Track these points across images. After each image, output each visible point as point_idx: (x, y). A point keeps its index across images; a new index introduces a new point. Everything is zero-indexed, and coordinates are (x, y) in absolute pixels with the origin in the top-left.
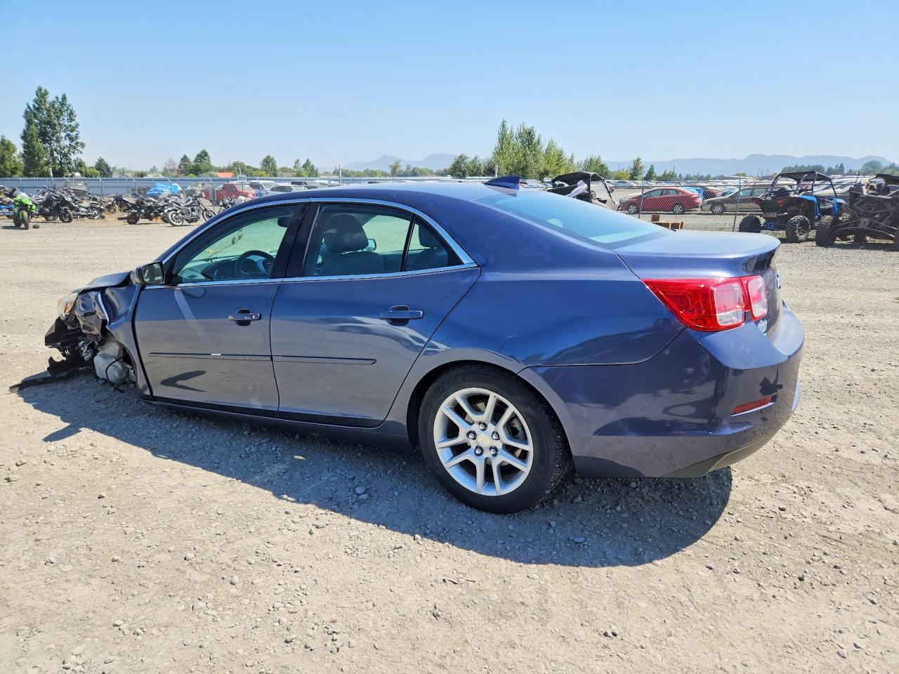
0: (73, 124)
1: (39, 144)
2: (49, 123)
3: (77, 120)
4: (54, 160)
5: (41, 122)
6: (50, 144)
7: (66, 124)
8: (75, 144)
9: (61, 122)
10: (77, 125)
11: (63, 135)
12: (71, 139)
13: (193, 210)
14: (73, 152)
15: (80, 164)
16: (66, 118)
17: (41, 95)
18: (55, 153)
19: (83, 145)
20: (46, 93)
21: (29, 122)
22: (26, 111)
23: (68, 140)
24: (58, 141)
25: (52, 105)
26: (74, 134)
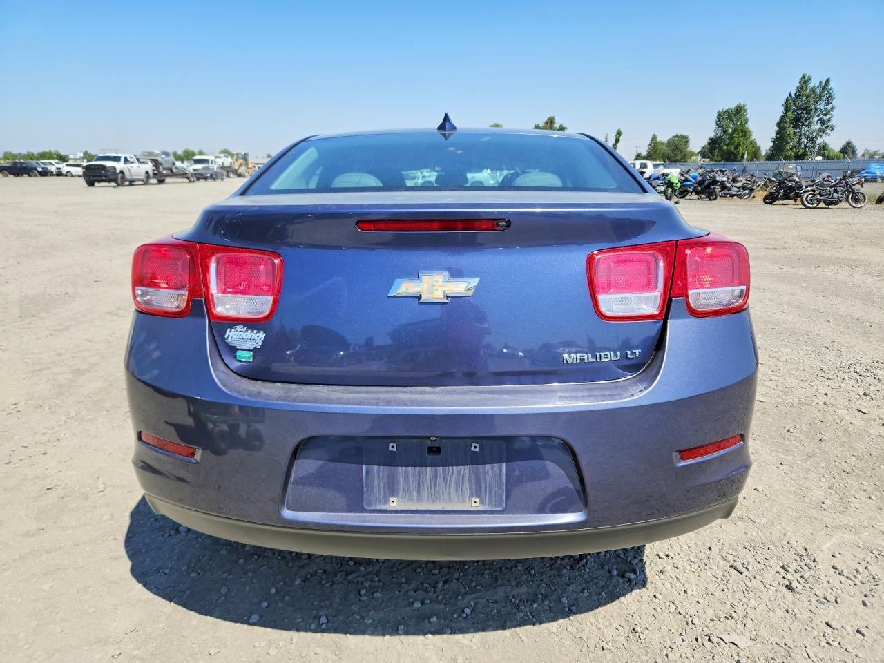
0: (829, 107)
1: (790, 130)
2: (805, 109)
3: (834, 103)
4: (800, 144)
5: (798, 109)
6: (800, 129)
7: (822, 108)
8: (826, 126)
9: (818, 107)
10: (833, 108)
11: (816, 119)
12: (823, 122)
13: (836, 192)
14: (821, 136)
15: (824, 147)
16: (824, 103)
17: (805, 81)
18: (803, 137)
19: (832, 128)
20: (810, 79)
21: (787, 109)
22: (787, 100)
23: (819, 124)
24: (809, 126)
25: (813, 90)
26: (826, 118)
